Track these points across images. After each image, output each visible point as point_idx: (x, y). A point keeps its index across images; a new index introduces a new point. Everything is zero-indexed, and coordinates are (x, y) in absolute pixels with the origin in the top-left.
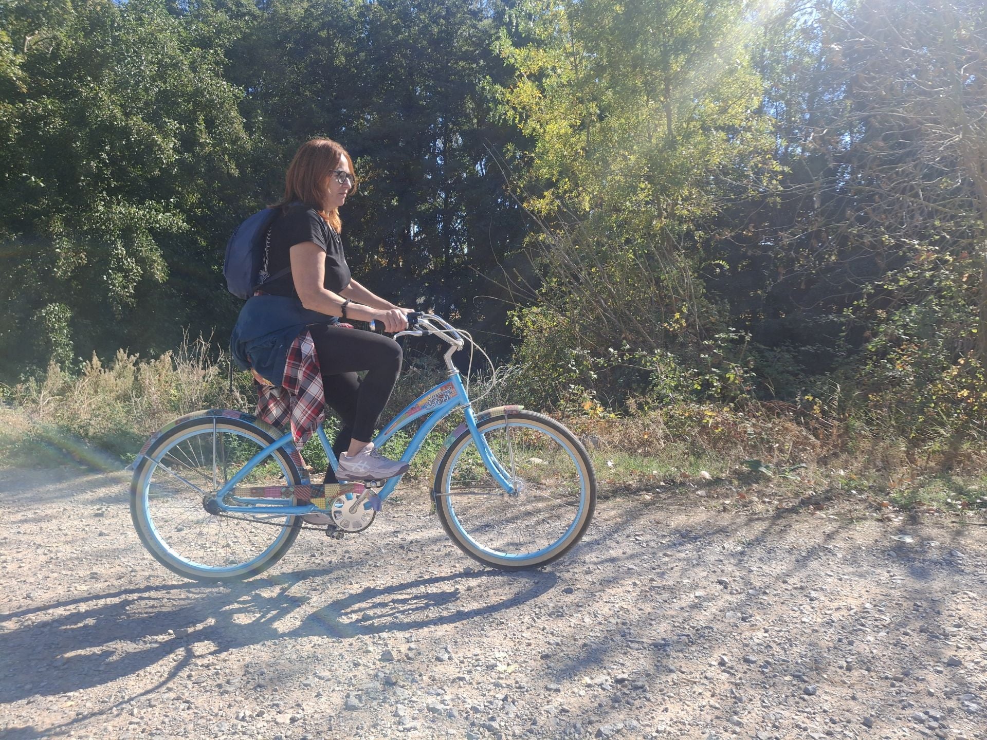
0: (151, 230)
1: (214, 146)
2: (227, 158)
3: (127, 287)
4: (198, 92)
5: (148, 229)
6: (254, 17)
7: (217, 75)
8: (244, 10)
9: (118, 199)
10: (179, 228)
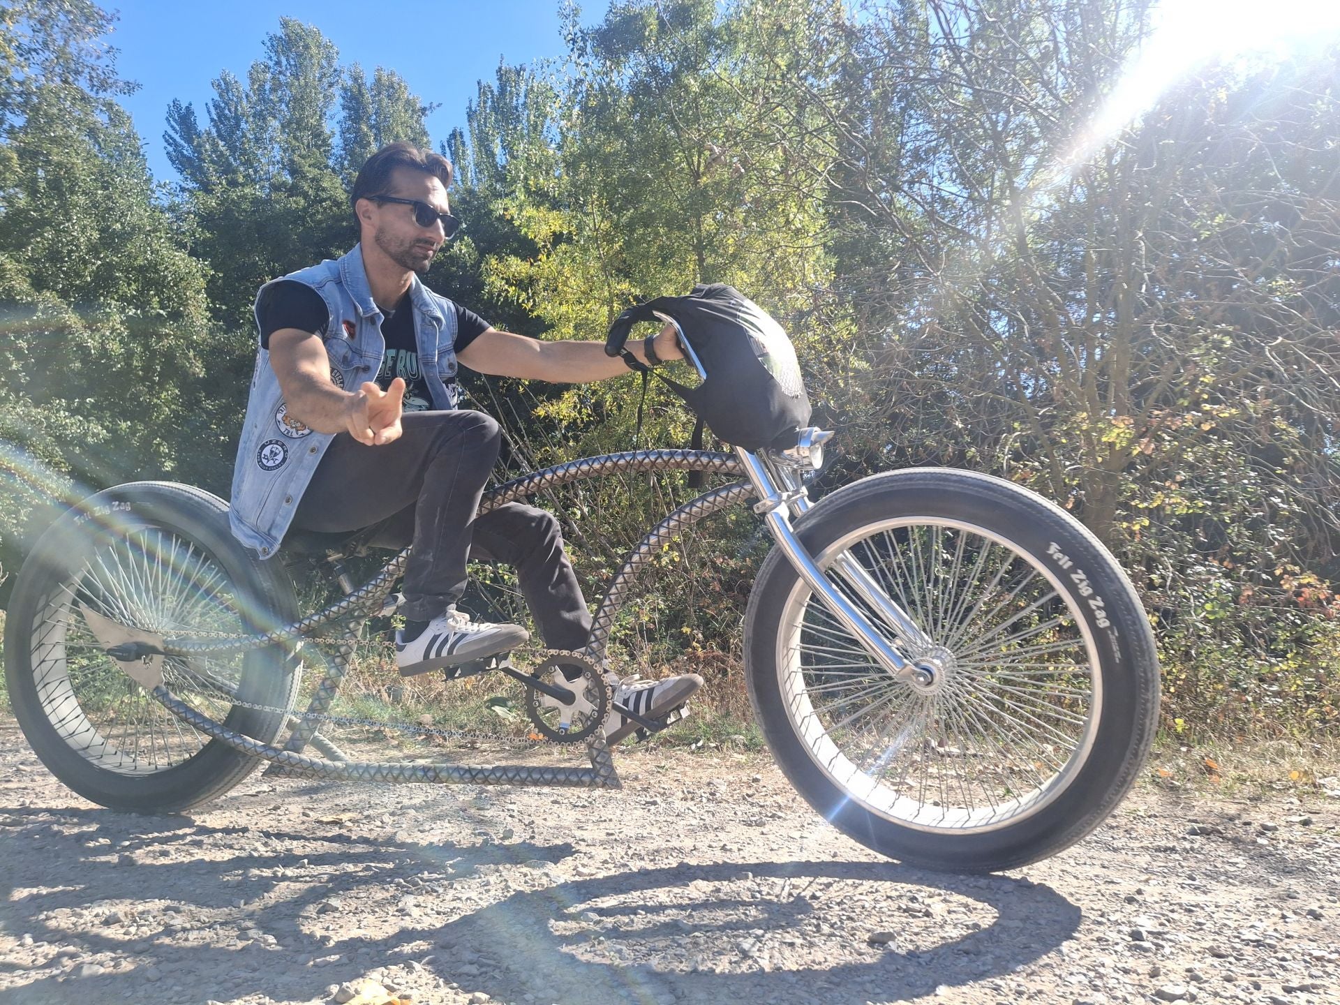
0: (60, 440)
1: (176, 338)
2: (191, 354)
3: (17, 512)
4: (153, 266)
5: (56, 437)
6: (338, 204)
7: (181, 246)
8: (324, 195)
9: (17, 396)
10: (94, 435)
